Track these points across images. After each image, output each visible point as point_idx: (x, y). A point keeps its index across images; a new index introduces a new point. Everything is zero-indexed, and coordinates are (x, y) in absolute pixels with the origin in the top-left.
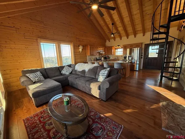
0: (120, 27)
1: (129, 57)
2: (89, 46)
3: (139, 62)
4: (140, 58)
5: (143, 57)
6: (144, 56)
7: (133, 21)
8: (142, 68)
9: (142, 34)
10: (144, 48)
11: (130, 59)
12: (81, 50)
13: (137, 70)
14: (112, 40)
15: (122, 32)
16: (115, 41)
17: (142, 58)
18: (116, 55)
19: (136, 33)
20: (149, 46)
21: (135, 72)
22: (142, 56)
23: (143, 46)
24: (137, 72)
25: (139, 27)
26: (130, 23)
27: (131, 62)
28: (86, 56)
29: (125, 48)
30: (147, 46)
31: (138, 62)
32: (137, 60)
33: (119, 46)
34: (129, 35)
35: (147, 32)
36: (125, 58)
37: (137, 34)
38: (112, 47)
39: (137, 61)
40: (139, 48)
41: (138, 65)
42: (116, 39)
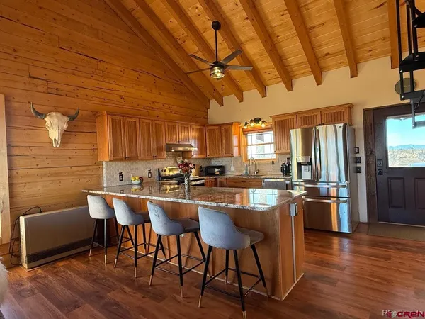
0: (252, 39)
1: (299, 165)
2: (107, 120)
3: (350, 193)
4: (351, 169)
5: (363, 165)
6: (367, 164)
7: (299, 8)
8: (363, 216)
9: (346, 70)
10: (362, 126)
11: (307, 175)
12: (54, 134)
13: (345, 229)
14: (230, 99)
15: (265, 64)
16: (241, 100)
17: (358, 170)
18: (249, 158)
19: (322, 64)
20: (385, 119)
21: (336, 240)
22: (358, 160)
23: (359, 120)
24: (346, 241)
25: (329, 38)
26: (287, 18)
27: (313, 192)
28: (99, 165)
29: (282, 126)
30: (376, 119)
31: (344, 193)
32: (340, 180)
33: (257, 120)
34: (295, 77)
35: (366, 59)
36: (286, 170)
37: (327, 68)
38: (231, 124)
39: (337, 187)
40: (340, 127)
41: (344, 208)
42: (246, 94)
